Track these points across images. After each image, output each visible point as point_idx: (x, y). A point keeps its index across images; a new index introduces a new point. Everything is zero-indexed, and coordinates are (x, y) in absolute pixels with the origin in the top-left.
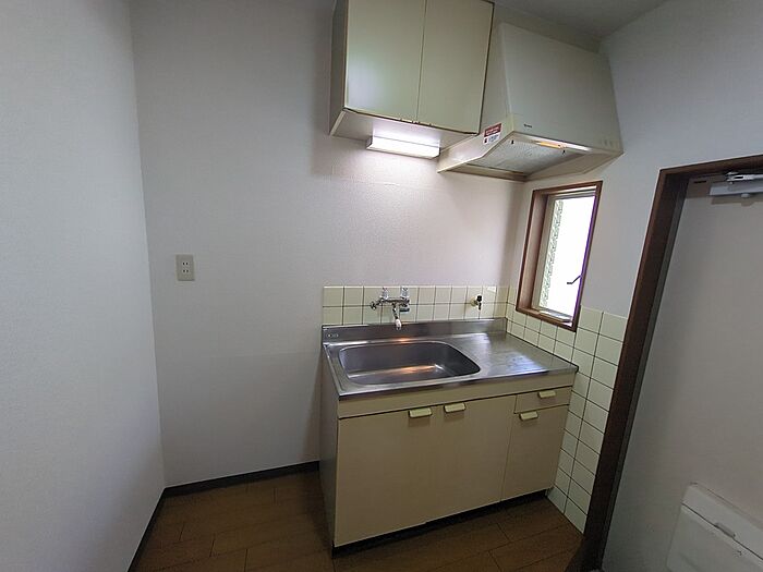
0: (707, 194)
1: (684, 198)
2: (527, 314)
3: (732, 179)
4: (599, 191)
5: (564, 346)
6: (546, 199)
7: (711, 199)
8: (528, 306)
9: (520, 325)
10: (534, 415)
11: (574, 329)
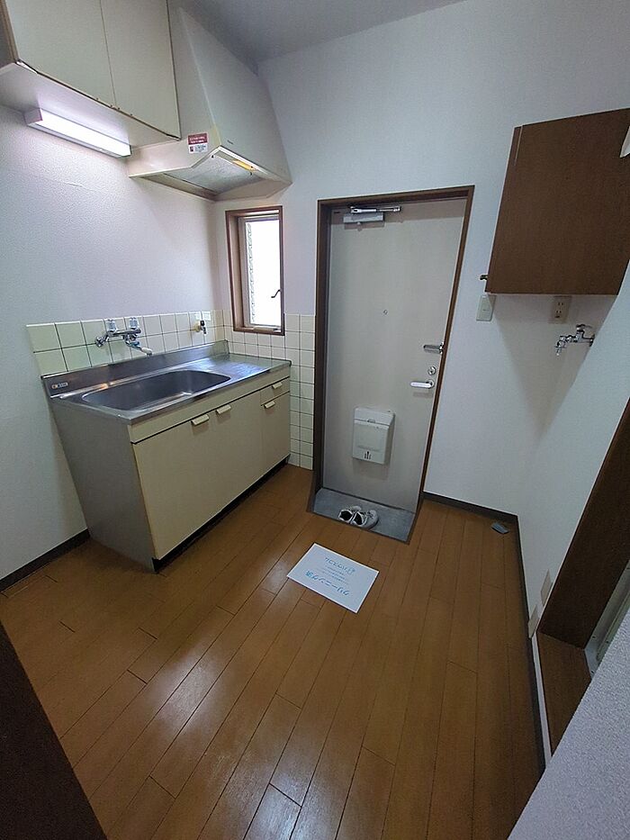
0: (341, 221)
1: (330, 224)
2: (244, 331)
3: (353, 211)
4: (281, 214)
5: (277, 350)
6: (237, 220)
7: (343, 226)
8: (242, 326)
9: (240, 342)
10: (273, 403)
11: (283, 333)
